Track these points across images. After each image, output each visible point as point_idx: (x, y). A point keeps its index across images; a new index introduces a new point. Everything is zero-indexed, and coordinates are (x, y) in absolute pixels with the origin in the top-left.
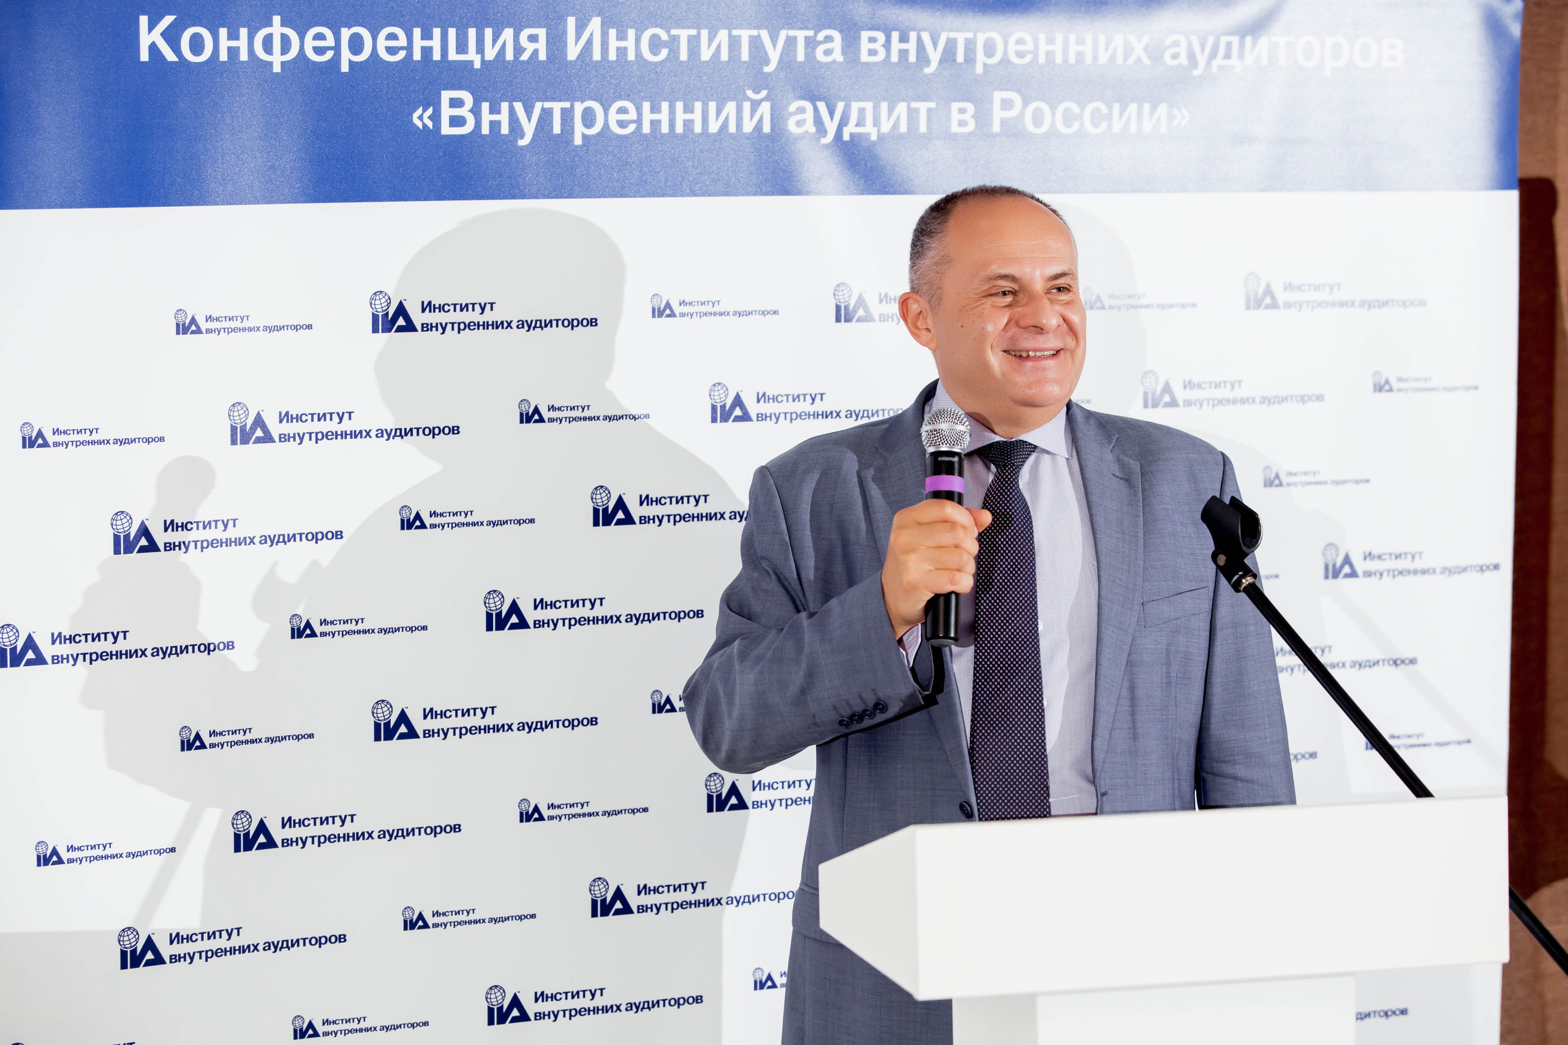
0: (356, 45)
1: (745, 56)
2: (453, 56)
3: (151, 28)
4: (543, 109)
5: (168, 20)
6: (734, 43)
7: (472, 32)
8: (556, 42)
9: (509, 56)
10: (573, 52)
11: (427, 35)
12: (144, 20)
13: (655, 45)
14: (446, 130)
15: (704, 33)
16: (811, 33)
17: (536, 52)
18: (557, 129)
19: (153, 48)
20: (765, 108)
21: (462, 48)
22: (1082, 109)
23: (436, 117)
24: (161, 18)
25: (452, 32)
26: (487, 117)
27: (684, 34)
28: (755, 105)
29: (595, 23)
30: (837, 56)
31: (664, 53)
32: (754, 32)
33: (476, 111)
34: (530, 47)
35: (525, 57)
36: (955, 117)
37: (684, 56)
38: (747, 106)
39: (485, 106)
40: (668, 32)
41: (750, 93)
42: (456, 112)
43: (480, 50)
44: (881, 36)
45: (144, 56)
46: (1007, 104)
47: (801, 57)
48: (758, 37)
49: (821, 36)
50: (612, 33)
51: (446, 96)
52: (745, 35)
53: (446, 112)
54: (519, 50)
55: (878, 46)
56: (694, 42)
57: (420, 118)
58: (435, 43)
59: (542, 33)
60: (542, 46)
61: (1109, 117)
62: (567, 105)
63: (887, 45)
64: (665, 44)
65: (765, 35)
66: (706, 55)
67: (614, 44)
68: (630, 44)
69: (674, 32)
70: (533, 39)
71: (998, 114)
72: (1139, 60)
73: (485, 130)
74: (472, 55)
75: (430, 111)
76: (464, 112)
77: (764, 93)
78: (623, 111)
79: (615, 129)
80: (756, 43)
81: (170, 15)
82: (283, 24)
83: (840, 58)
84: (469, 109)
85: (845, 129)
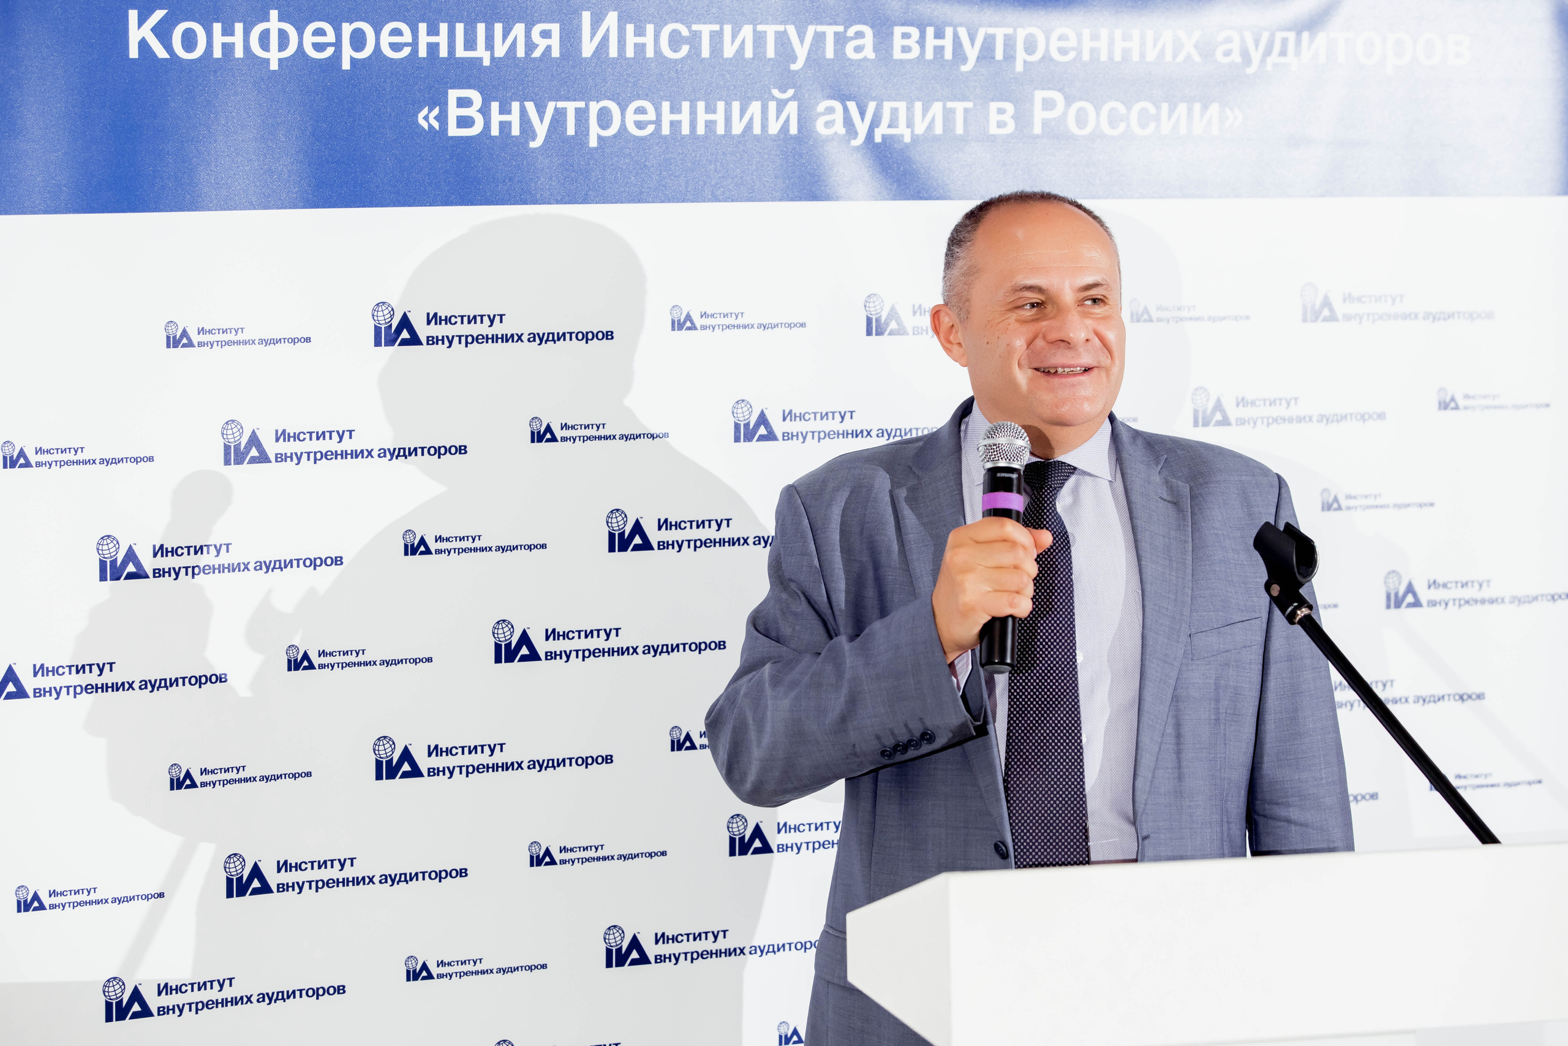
0: (358, 39)
1: (771, 53)
2: (460, 52)
3: (141, 22)
4: (556, 109)
5: (159, 15)
6: (759, 39)
7: (481, 28)
8: (570, 38)
9: (521, 53)
10: (588, 49)
11: (433, 31)
12: (133, 15)
13: (675, 41)
14: (453, 131)
15: (728, 29)
16: (840, 29)
17: (549, 48)
18: (571, 131)
19: (143, 44)
20: (792, 108)
21: (470, 44)
22: (1129, 109)
23: (442, 118)
24: (151, 12)
25: (460, 28)
26: (496, 118)
27: (705, 30)
28: (781, 105)
29: (611, 19)
30: (869, 53)
31: (685, 49)
32: (781, 28)
33: (485, 111)
34: (542, 44)
35: (537, 54)
36: (994, 117)
37: (706, 53)
38: (772, 106)
39: (495, 106)
40: (689, 28)
41: (776, 92)
42: (464, 112)
43: (490, 46)
44: (915, 32)
45: (134, 53)
46: (1048, 104)
47: (830, 54)
48: (785, 32)
49: (851, 32)
50: (630, 28)
51: (453, 95)
52: (771, 30)
53: (454, 112)
54: (530, 46)
55: (912, 42)
56: (716, 39)
57: (426, 119)
58: (442, 39)
59: (555, 28)
60: (555, 42)
61: (1157, 118)
62: (582, 104)
63: (922, 42)
64: (686, 40)
65: (791, 30)
66: (729, 51)
67: (631, 40)
68: (648, 40)
69: (695, 27)
70: (546, 34)
71: (1039, 115)
72: (1188, 57)
73: (495, 131)
74: (481, 52)
75: (436, 111)
76: (472, 112)
77: (790, 92)
78: (641, 111)
79: (633, 130)
80: (782, 40)
81: (160, 9)
82: (281, 19)
83: (871, 55)
84: (478, 109)
85: (876, 130)
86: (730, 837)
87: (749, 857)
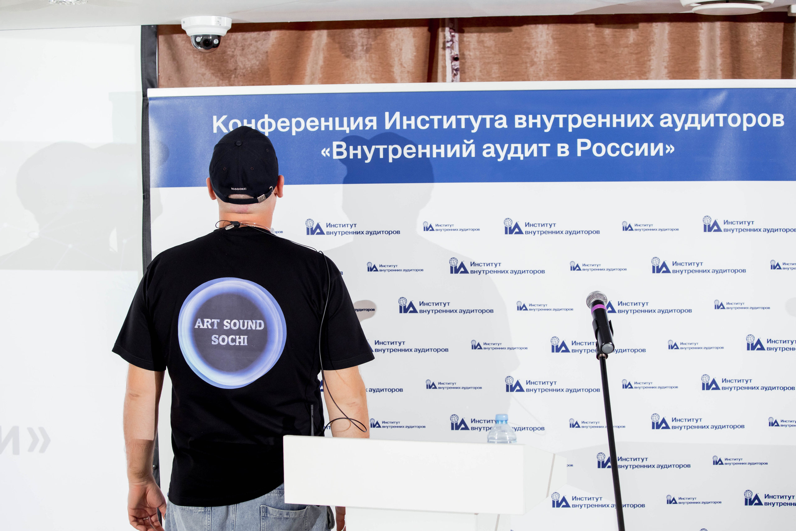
0: (298, 125)
1: (463, 126)
2: (337, 128)
3: (218, 120)
4: (376, 149)
5: (224, 117)
6: (458, 121)
7: (345, 119)
8: (381, 122)
9: (361, 128)
10: (388, 126)
11: (327, 121)
12: (215, 118)
13: (423, 122)
14: (335, 157)
15: (445, 118)
16: (492, 116)
17: (372, 126)
18: (381, 156)
19: (219, 128)
20: (472, 147)
21: (341, 125)
22: (620, 146)
23: (331, 152)
24: (221, 116)
25: (337, 119)
26: (352, 152)
27: (436, 118)
28: (468, 146)
29: (397, 115)
30: (505, 126)
31: (427, 126)
32: (467, 117)
33: (347, 149)
34: (369, 125)
35: (367, 128)
36: (559, 150)
37: (436, 126)
38: (464, 146)
39: (351, 148)
40: (429, 117)
41: (465, 141)
42: (339, 150)
43: (349, 125)
44: (524, 117)
45: (215, 131)
46: (584, 144)
47: (488, 126)
48: (469, 118)
49: (497, 118)
50: (405, 118)
51: (335, 144)
52: (463, 118)
53: (335, 150)
54: (365, 125)
55: (523, 121)
56: (440, 122)
57: (325, 152)
58: (330, 123)
59: (374, 119)
60: (375, 124)
61: (634, 149)
62: (386, 147)
63: (527, 121)
64: (427, 122)
65: (472, 117)
66: (446, 126)
67: (405, 122)
68: (412, 122)
69: (431, 117)
70: (371, 121)
71: (580, 149)
72: (647, 125)
73: (351, 157)
74: (345, 128)
75: (328, 150)
76: (342, 150)
77: (472, 141)
78: (410, 149)
79: (406, 156)
80: (468, 121)
81: (225, 115)
82: (269, 117)
83: (506, 126)
84: (345, 149)
85: (508, 155)
86: (452, 423)
87: (459, 431)
